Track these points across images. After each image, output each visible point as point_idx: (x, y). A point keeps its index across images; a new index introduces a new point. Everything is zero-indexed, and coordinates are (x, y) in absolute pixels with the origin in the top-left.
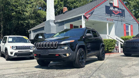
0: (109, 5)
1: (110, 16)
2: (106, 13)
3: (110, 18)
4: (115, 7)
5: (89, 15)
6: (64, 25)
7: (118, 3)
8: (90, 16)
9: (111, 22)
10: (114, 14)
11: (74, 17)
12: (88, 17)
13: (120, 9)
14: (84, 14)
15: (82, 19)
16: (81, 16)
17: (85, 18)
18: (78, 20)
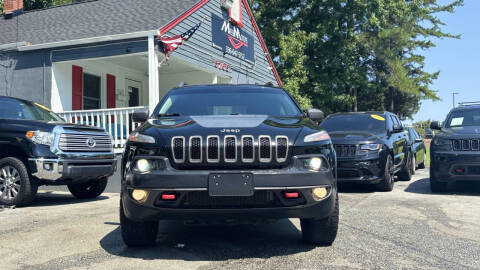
0: (219, 14)
1: (222, 54)
2: (213, 41)
3: (222, 59)
4: (233, 24)
5: (179, 40)
6: (51, 65)
7: (241, 14)
8: (180, 44)
9: (225, 73)
10: (232, 47)
11: (108, 38)
12: (175, 46)
13: (246, 35)
14: (159, 33)
15: (147, 50)
16: (147, 38)
17: (163, 48)
18: (128, 52)
